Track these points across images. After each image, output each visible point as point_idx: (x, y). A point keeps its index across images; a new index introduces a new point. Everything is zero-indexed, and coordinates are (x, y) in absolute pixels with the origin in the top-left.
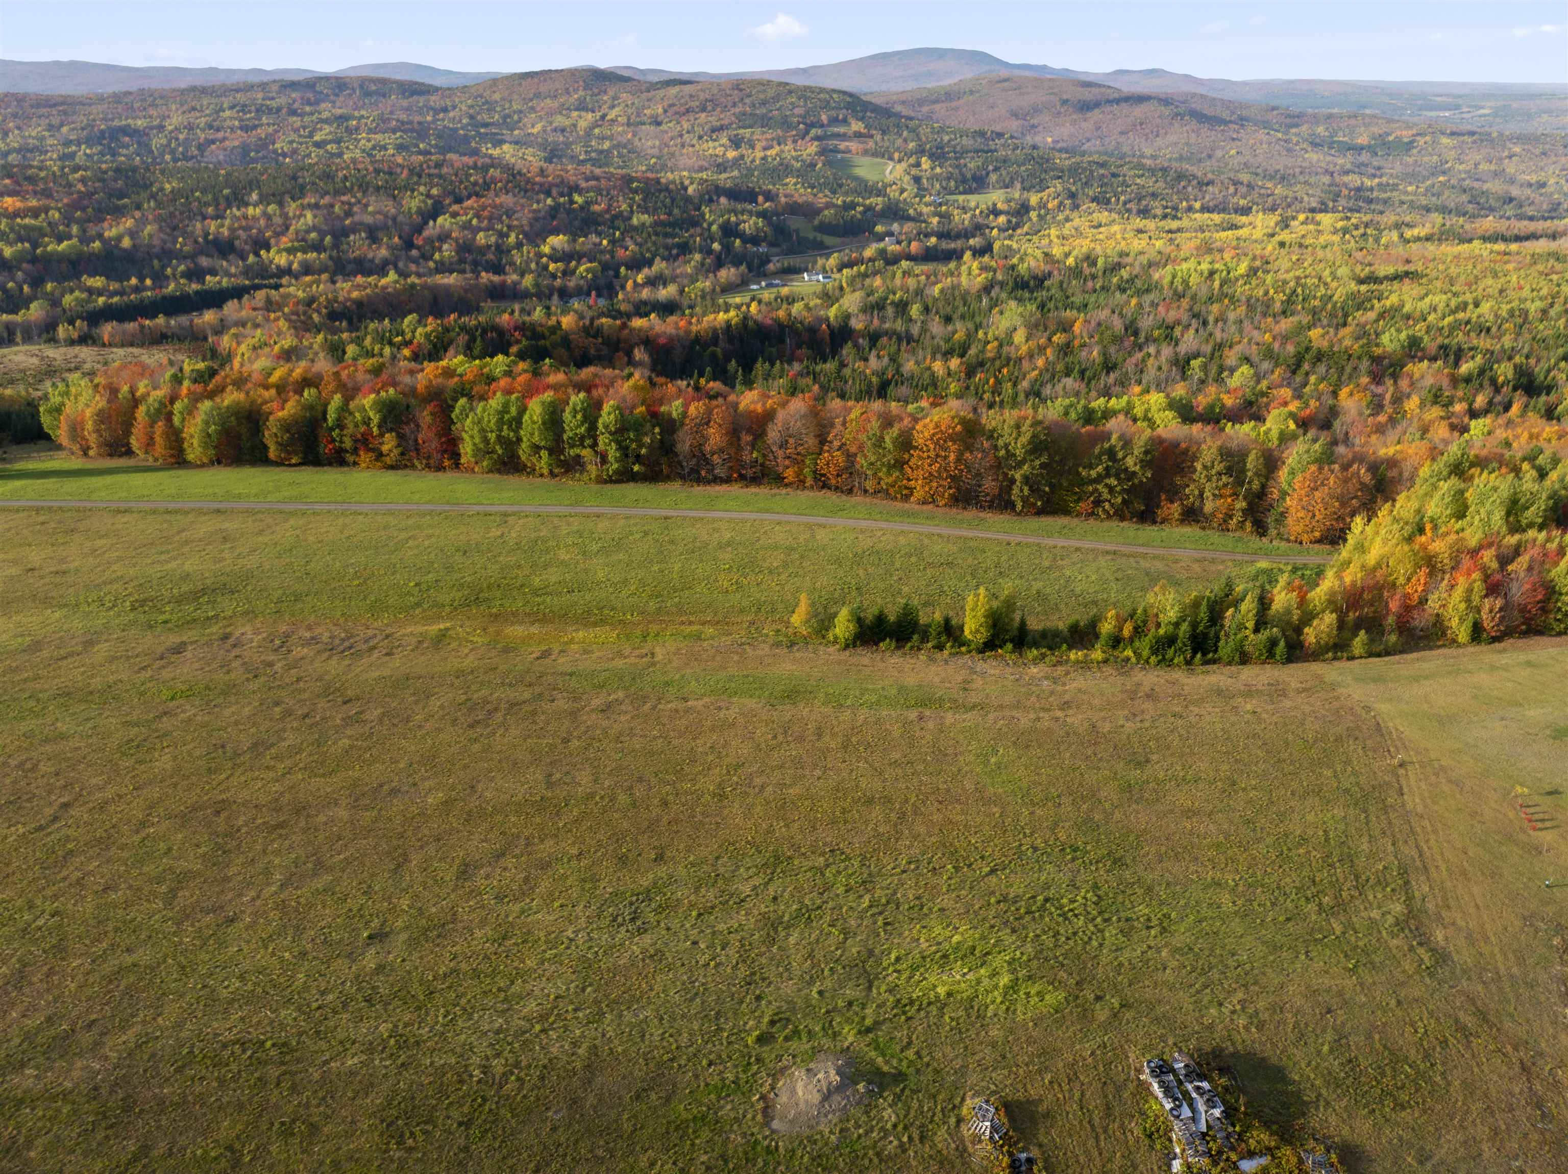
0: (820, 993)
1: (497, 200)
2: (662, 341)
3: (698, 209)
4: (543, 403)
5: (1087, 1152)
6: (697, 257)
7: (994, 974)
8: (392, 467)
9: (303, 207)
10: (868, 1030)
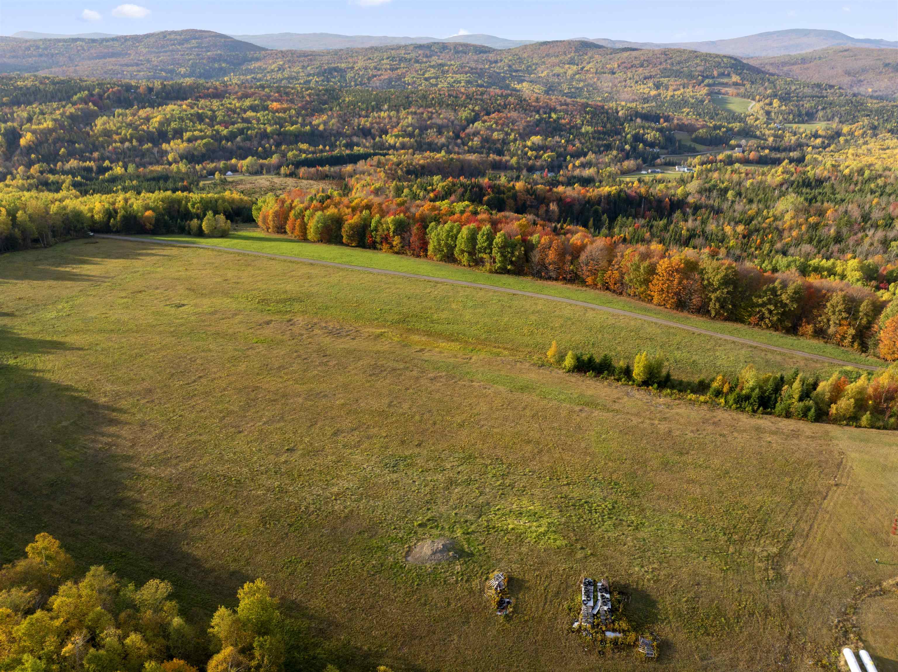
0: (456, 514)
1: (509, 115)
2: (568, 200)
3: (622, 124)
4: (469, 229)
5: (537, 607)
6: (615, 153)
7: (540, 526)
8: (397, 253)
9: (408, 113)
10: (468, 533)
